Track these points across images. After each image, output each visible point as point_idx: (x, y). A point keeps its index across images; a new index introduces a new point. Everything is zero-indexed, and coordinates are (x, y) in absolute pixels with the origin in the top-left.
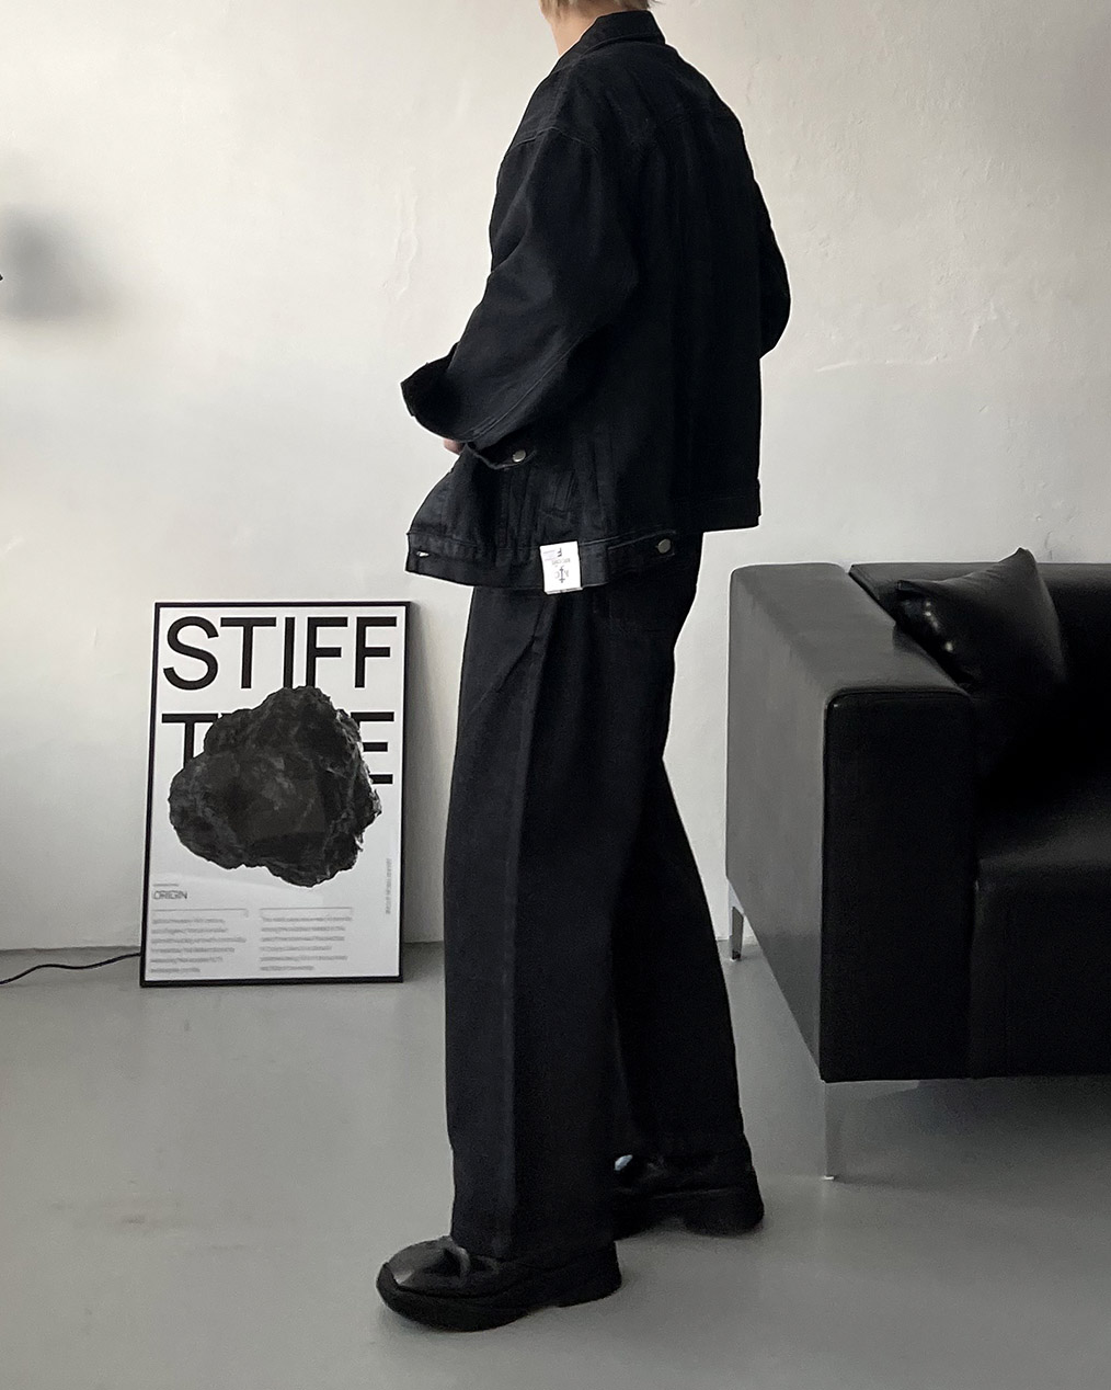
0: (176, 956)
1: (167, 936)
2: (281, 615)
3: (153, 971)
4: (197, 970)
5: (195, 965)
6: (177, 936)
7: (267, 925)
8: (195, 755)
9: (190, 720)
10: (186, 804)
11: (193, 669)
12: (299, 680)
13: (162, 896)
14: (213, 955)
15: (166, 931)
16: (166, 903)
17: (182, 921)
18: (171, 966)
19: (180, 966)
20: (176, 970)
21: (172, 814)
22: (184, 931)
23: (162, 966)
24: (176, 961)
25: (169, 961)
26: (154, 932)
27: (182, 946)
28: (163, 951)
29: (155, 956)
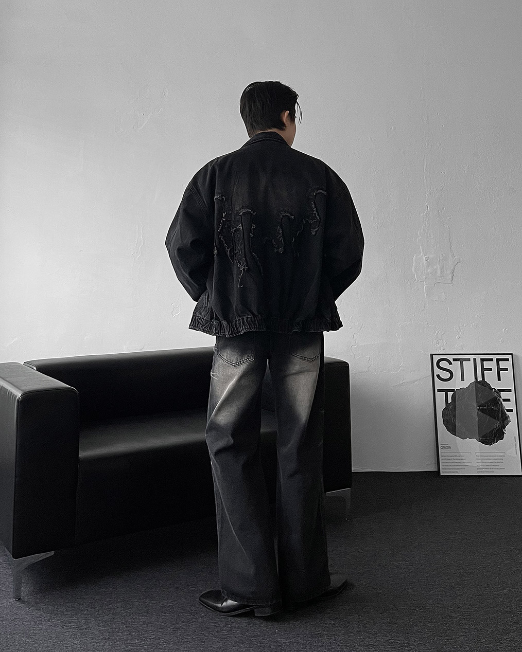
0: (450, 467)
1: (446, 461)
2: (472, 357)
3: (442, 472)
4: (457, 472)
5: (457, 470)
6: (449, 461)
7: (477, 458)
8: (449, 403)
9: (446, 391)
10: (448, 418)
11: (446, 375)
12: (480, 379)
13: (443, 448)
14: (462, 467)
15: (446, 459)
16: (444, 450)
17: (450, 456)
19: (451, 470)
20: (450, 472)
21: (443, 421)
22: (451, 459)
23: (446, 471)
24: (450, 469)
25: (448, 469)
26: (442, 460)
27: (451, 464)
28: (445, 466)
29: (443, 468)
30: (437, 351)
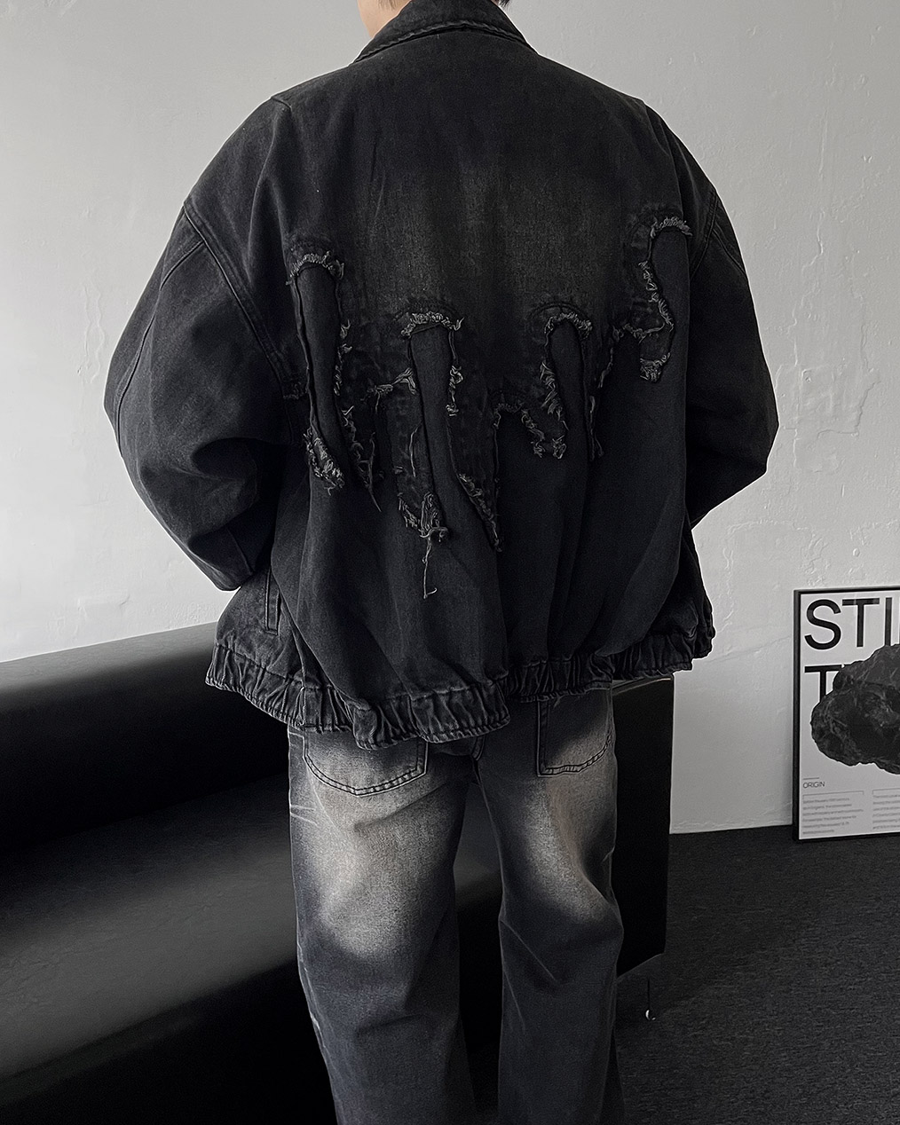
0: (819, 823)
1: (814, 811)
2: (883, 595)
3: (804, 833)
4: (832, 831)
5: (833, 828)
6: (818, 810)
7: (877, 800)
8: (827, 693)
9: (823, 670)
10: (823, 726)
11: (825, 636)
13: (808, 785)
14: (844, 820)
15: (812, 808)
16: (812, 790)
17: (822, 801)
18: (817, 829)
19: (822, 829)
20: (823, 832)
21: (813, 732)
22: (823, 807)
23: (811, 830)
24: (818, 826)
25: (815, 826)
26: (805, 809)
27: (821, 816)
28: (811, 820)
29: (806, 824)
30: (812, 584)
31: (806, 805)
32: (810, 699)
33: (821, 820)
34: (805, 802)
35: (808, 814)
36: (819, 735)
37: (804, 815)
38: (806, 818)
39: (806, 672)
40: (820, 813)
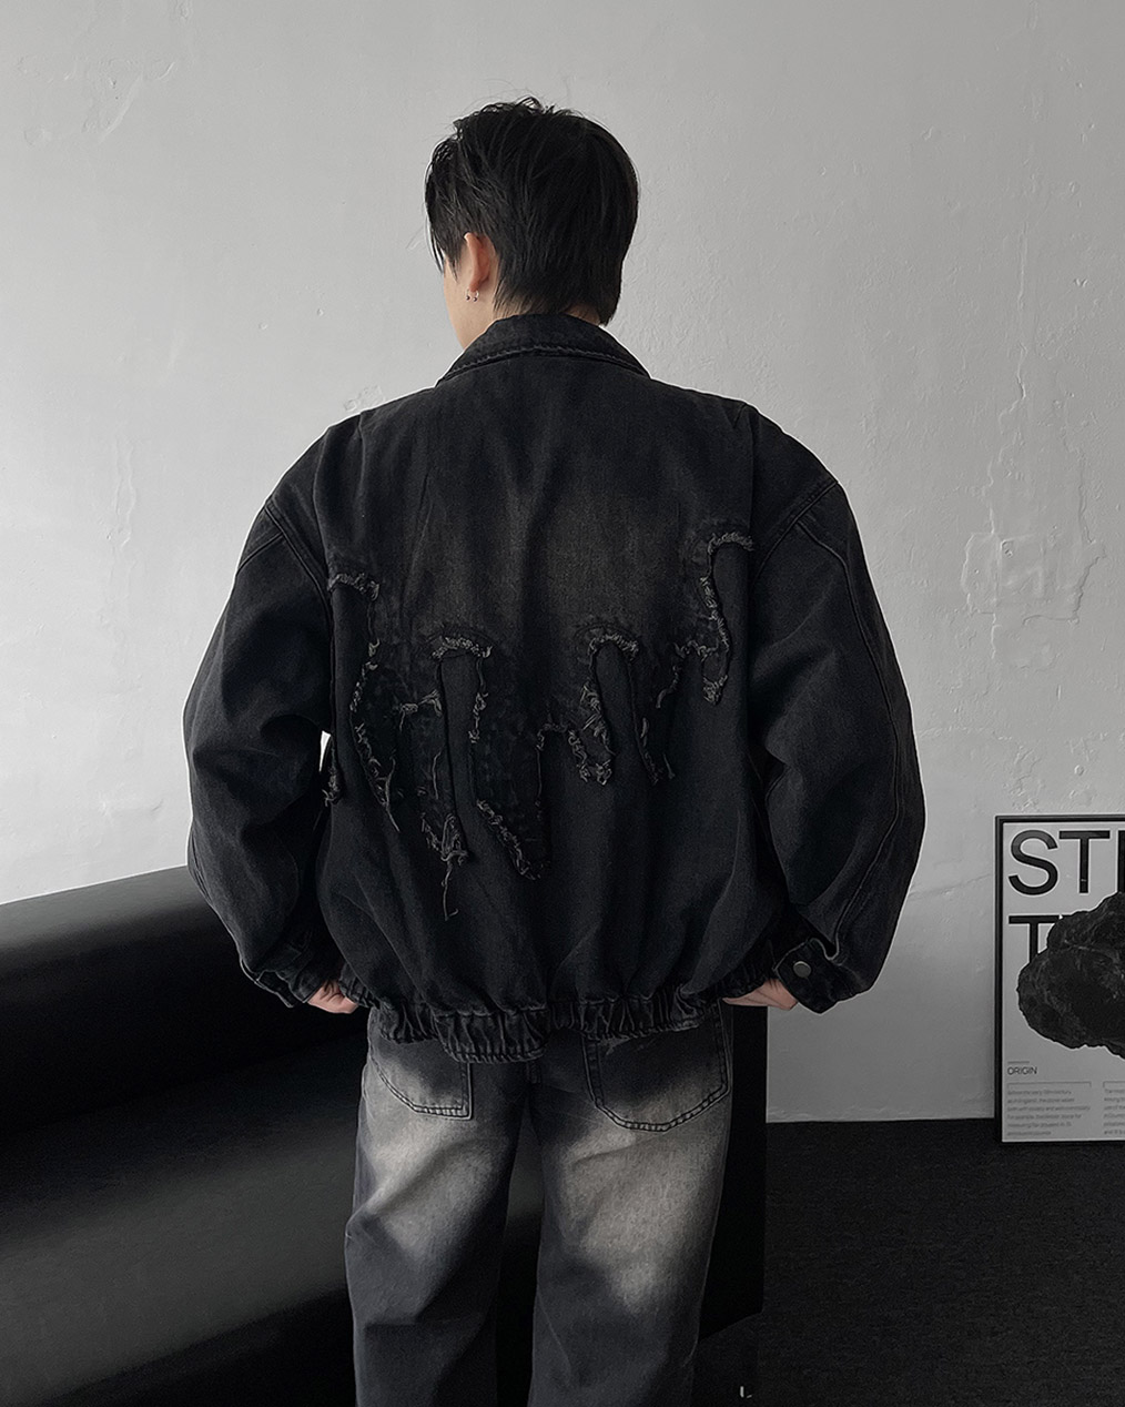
0: (1031, 1121)
1: (1022, 1105)
2: (1115, 828)
3: (1009, 1134)
4: (1049, 1132)
5: (1047, 1128)
7: (1110, 1095)
8: (1040, 951)
9: (1034, 922)
10: (1034, 994)
11: (1037, 877)
13: (1014, 1072)
14: (1064, 1120)
15: (1020, 1101)
16: (1018, 1078)
17: (1033, 1092)
18: (1025, 1130)
19: (1033, 1129)
20: (1030, 1133)
21: (1021, 1002)
22: (1034, 1101)
23: (1017, 1130)
24: (1030, 1126)
25: (1023, 1125)
26: (1009, 1102)
27: (1034, 1113)
28: (1018, 1118)
29: (1010, 1122)
30: (1020, 808)
31: (1010, 1098)
32: (1017, 957)
33: (1032, 1117)
34: (1010, 1093)
35: (1015, 1109)
36: (1029, 1006)
37: (1009, 1110)
38: (1011, 1114)
39: (1011, 922)
40: (1031, 1109)
